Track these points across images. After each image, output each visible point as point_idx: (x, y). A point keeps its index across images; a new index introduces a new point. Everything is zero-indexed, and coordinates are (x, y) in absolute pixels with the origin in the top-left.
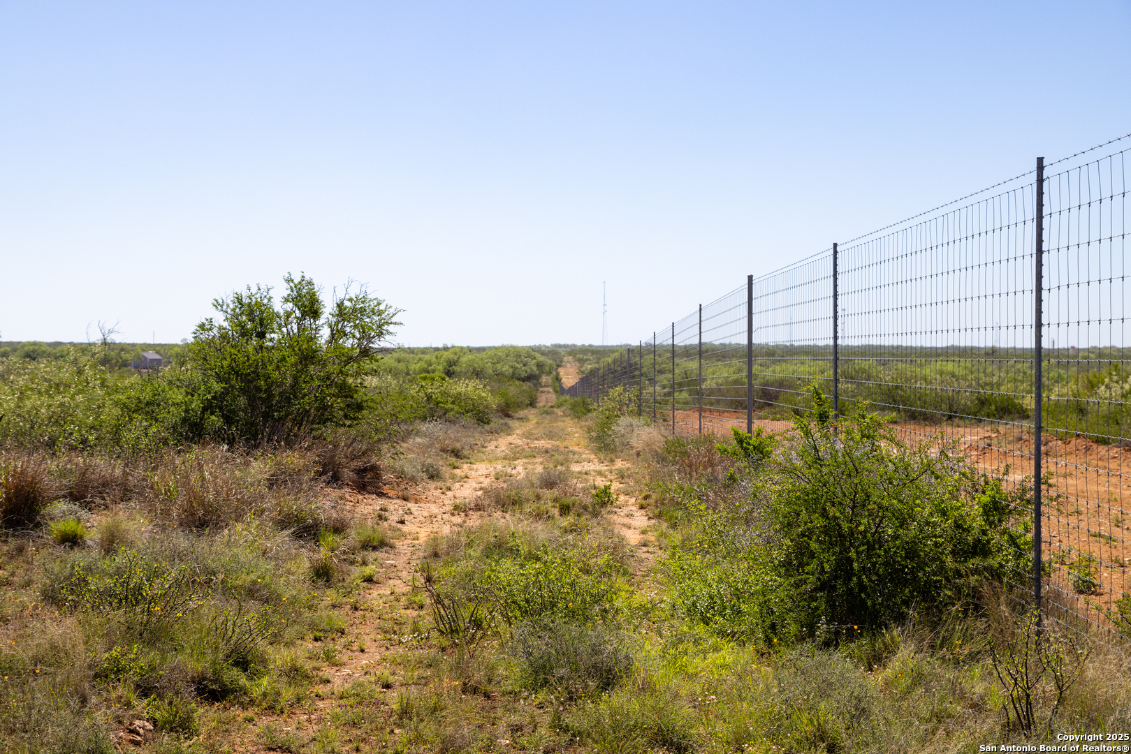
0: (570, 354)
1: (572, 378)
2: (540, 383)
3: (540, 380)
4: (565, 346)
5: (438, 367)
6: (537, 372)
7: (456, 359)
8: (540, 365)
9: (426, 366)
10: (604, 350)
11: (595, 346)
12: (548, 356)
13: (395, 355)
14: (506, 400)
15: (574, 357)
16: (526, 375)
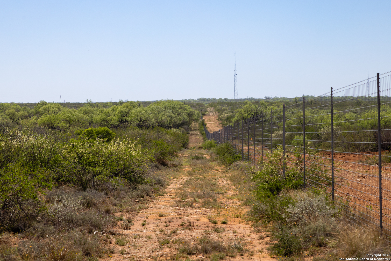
0: (212, 105)
1: (213, 124)
2: (190, 128)
3: (190, 126)
4: (208, 100)
5: (114, 117)
6: (188, 120)
7: (127, 111)
8: (190, 115)
9: (105, 117)
10: (236, 103)
11: (229, 100)
12: (196, 107)
13: (83, 108)
14: (162, 150)
15: (215, 107)
16: (180, 122)
